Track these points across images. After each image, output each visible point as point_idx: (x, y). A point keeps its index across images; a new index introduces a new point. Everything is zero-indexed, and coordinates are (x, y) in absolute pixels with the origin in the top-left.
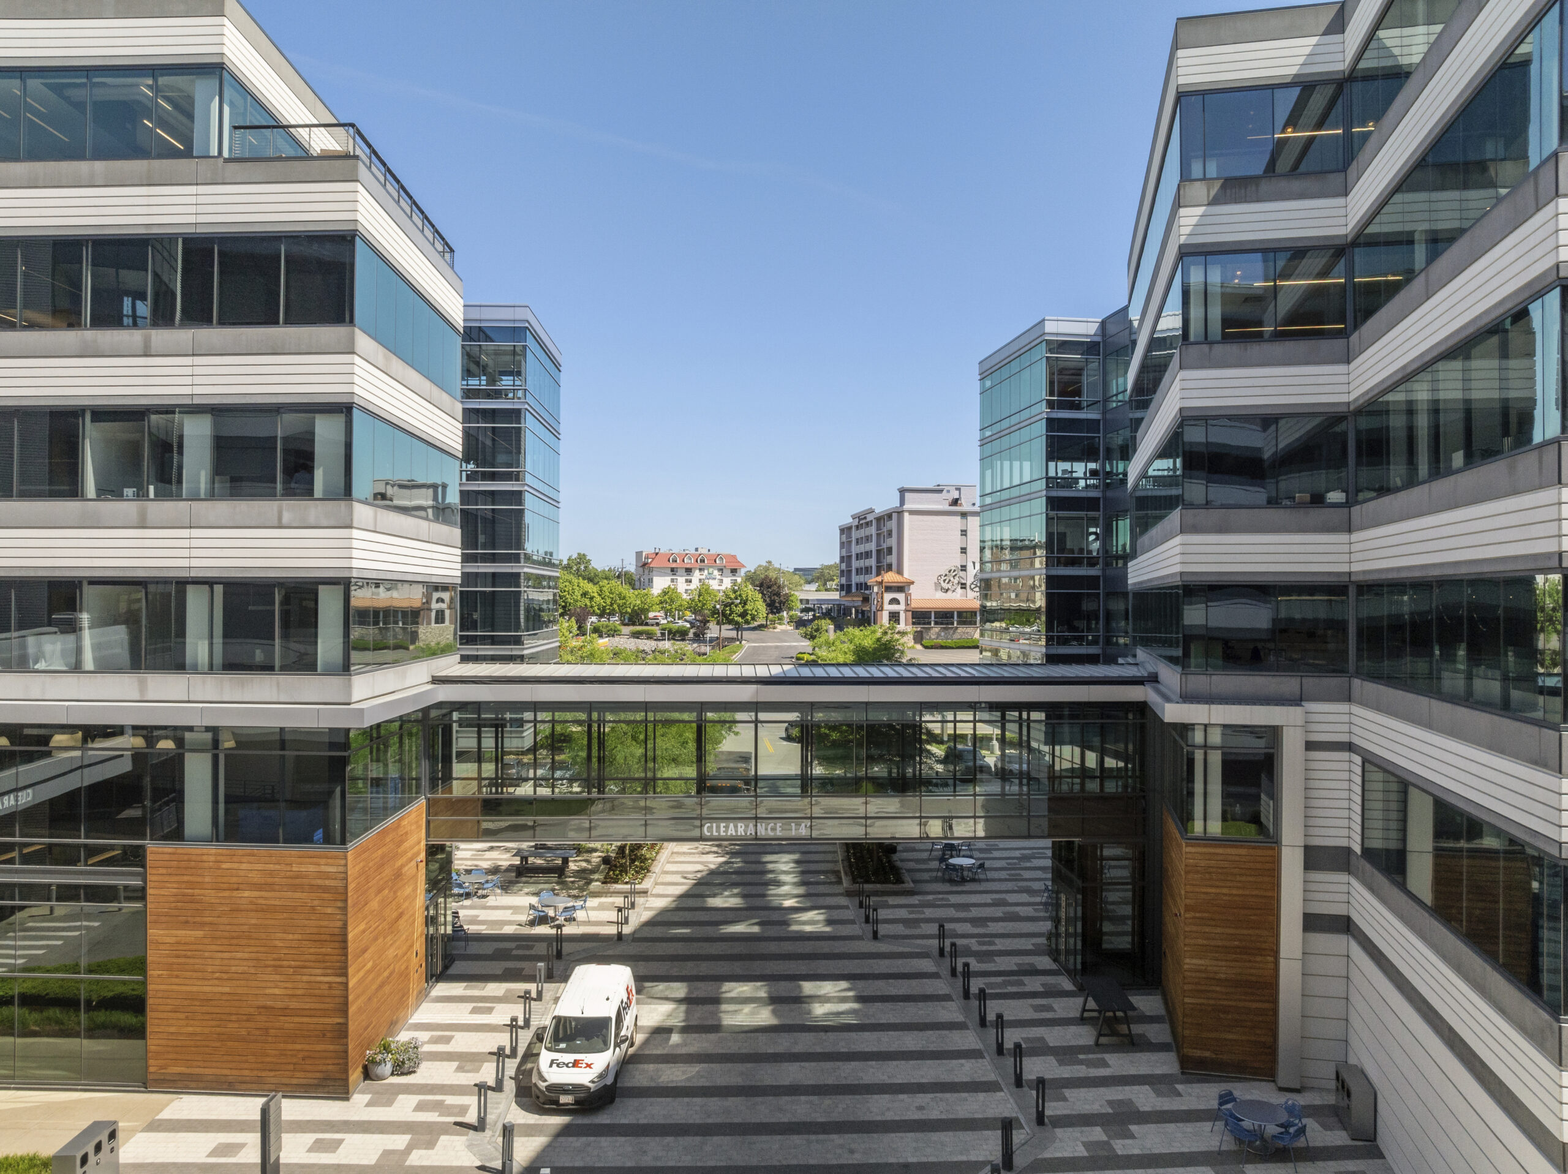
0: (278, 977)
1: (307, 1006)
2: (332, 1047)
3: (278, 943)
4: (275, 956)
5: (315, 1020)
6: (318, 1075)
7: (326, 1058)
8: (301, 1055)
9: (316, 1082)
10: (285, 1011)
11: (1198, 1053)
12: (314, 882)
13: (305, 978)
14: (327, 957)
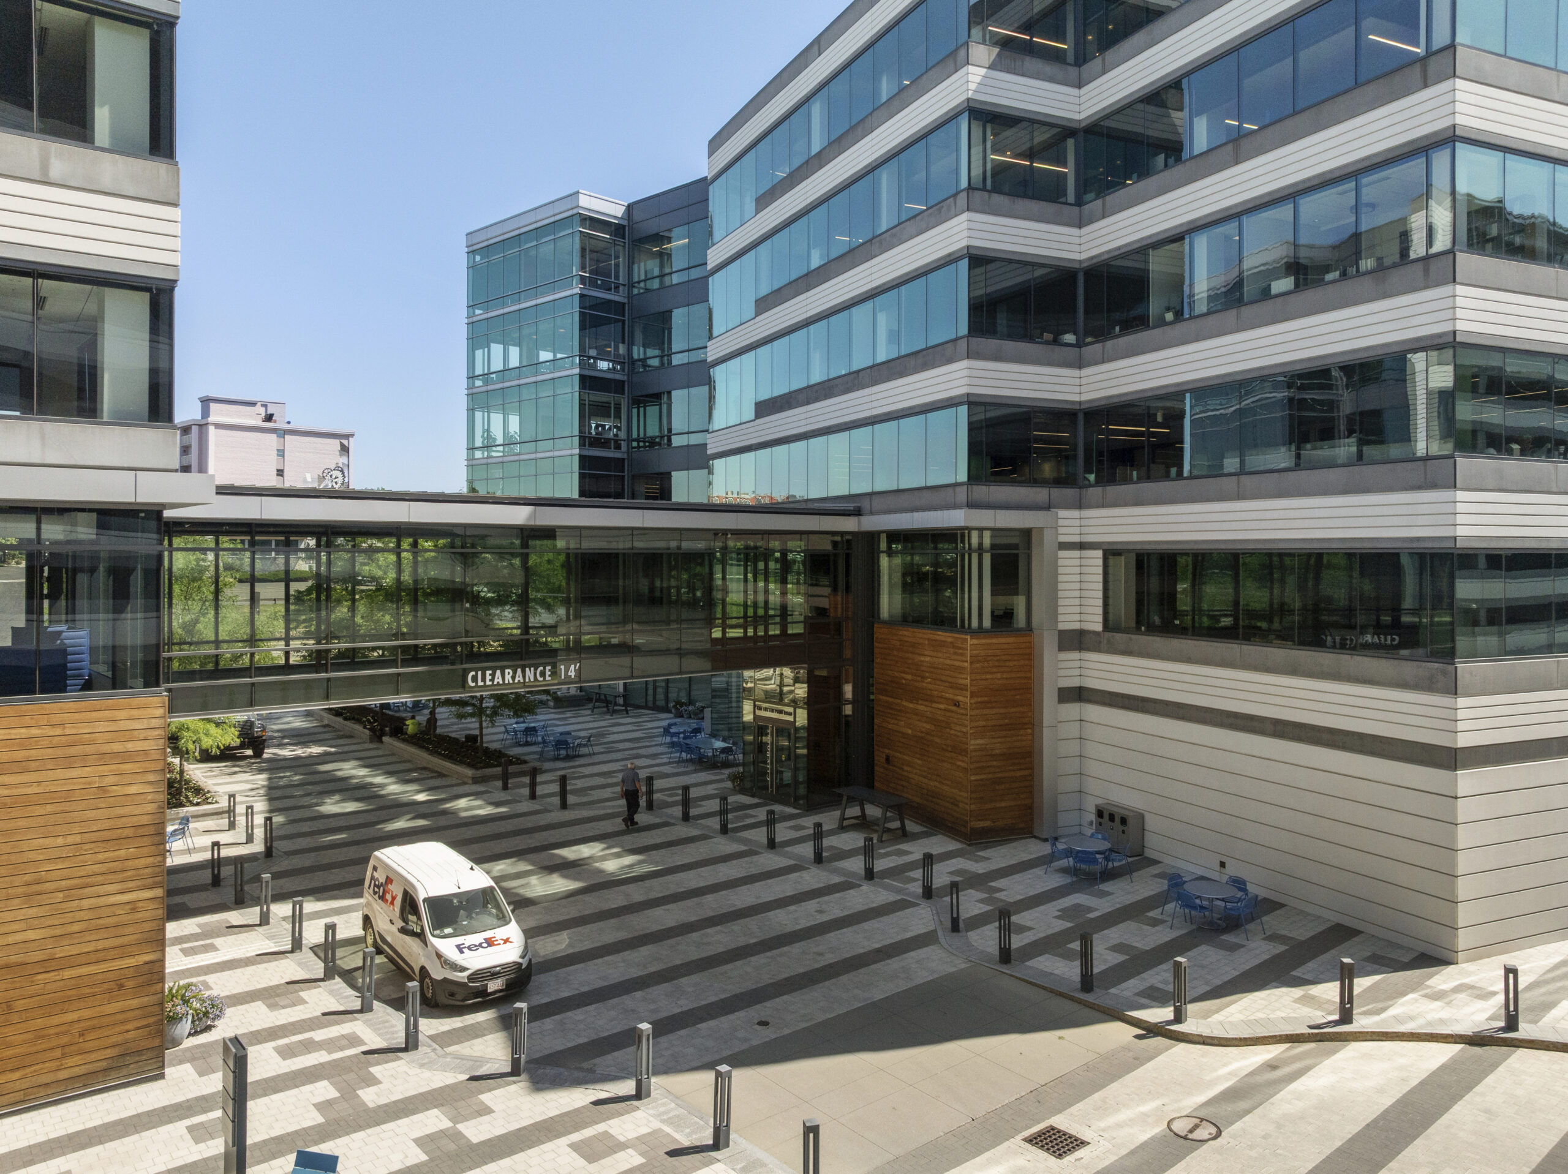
0: (33, 912)
1: (91, 947)
2: (135, 1003)
3: (33, 856)
4: (27, 878)
5: (103, 967)
6: (110, 1053)
7: (125, 1022)
8: (75, 1030)
9: (104, 1064)
10: (48, 965)
11: (981, 824)
12: (105, 748)
13: (86, 903)
14: (130, 863)
